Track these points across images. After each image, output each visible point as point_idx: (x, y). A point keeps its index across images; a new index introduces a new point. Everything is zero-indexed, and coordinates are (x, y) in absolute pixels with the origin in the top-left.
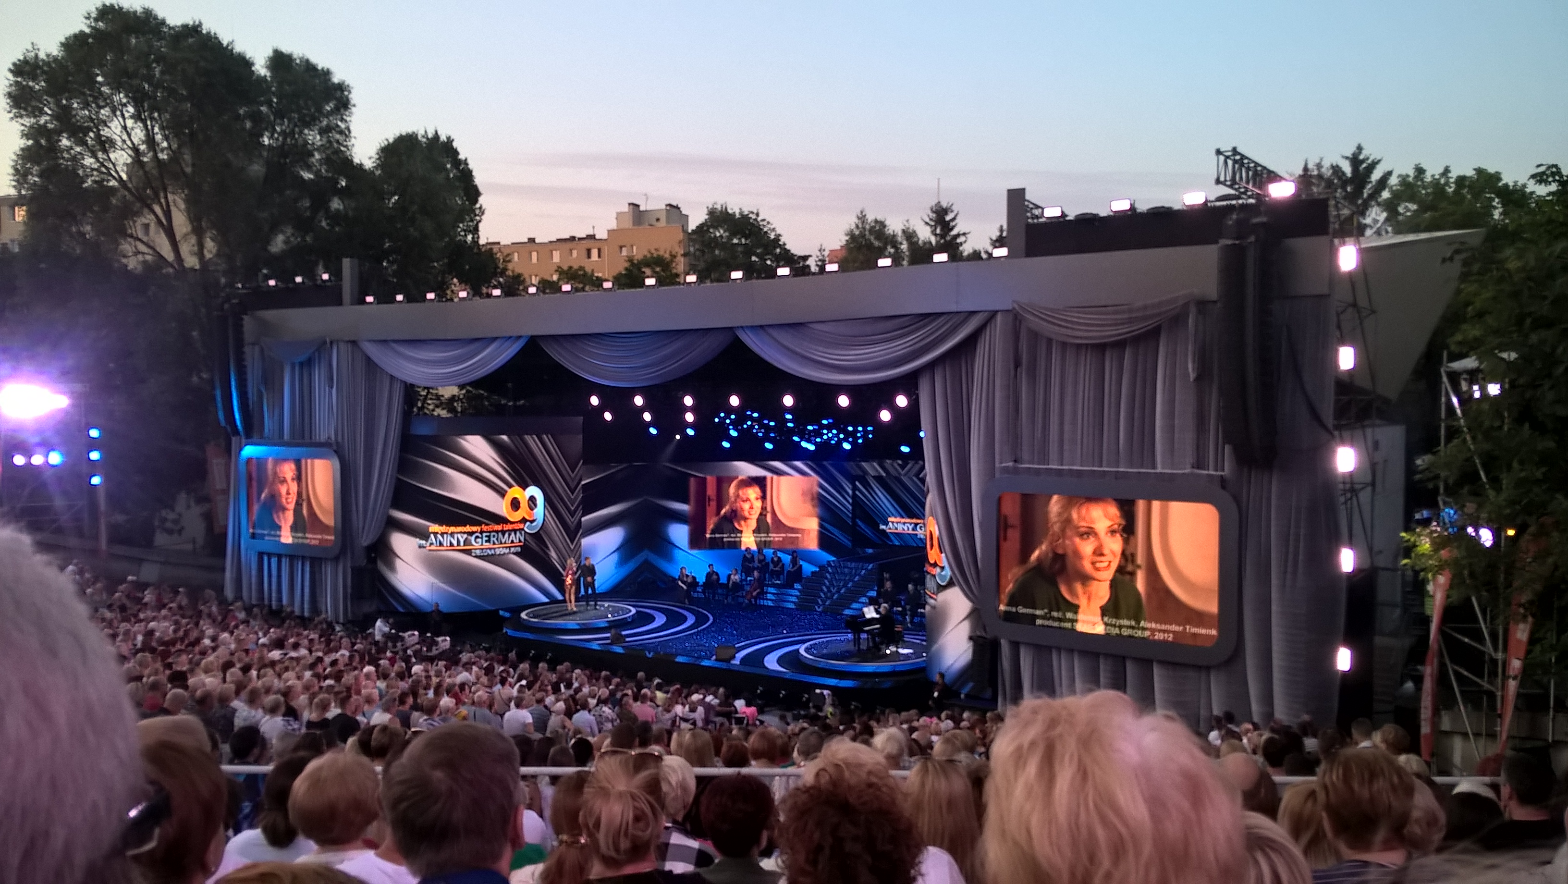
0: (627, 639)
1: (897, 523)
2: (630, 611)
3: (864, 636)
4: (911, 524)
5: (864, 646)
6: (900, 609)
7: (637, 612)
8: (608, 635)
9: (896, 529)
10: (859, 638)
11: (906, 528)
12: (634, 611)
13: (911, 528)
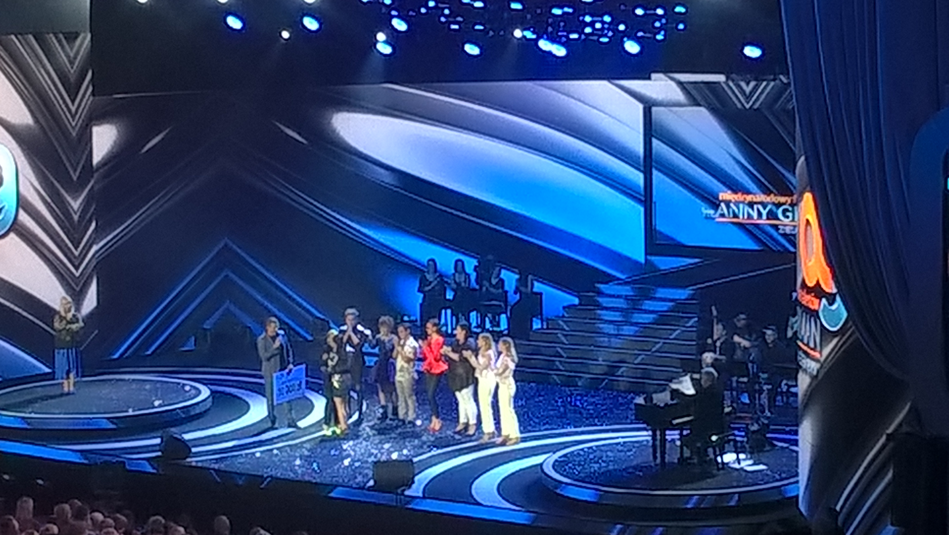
0: (194, 450)
1: (737, 204)
2: (199, 392)
3: (672, 435)
4: (764, 206)
5: (672, 457)
6: (745, 380)
7: (213, 392)
8: (158, 441)
9: (735, 216)
10: (664, 440)
11: (755, 215)
12: (205, 392)
13: (764, 213)
